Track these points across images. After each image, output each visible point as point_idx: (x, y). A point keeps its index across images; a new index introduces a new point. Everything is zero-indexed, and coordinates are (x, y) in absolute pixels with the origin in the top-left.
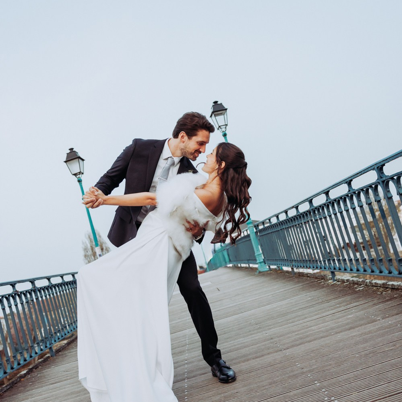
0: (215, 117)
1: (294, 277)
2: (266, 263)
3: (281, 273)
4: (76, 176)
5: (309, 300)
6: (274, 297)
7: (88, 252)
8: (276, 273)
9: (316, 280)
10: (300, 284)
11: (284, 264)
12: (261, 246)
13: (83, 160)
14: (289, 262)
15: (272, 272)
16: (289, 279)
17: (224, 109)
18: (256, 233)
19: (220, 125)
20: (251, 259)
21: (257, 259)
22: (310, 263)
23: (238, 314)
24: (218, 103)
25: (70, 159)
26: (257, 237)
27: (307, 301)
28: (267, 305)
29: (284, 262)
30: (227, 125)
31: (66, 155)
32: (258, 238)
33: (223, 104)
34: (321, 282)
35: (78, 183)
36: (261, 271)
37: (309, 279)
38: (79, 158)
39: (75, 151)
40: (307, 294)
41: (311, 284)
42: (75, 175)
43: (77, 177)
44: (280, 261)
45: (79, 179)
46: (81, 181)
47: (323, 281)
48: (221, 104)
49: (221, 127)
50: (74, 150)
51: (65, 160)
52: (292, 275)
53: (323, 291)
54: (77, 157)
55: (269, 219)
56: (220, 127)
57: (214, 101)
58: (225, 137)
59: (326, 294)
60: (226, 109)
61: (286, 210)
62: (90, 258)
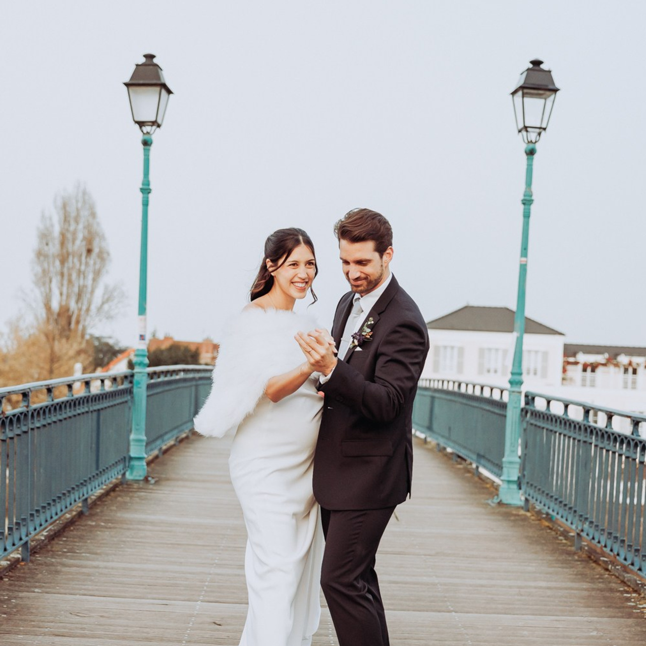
0: (523, 97)
1: (576, 557)
2: (523, 487)
3: (551, 529)
4: (141, 127)
5: (592, 637)
6: (521, 595)
7: (51, 245)
8: (537, 522)
9: (622, 589)
10: (585, 585)
11: (565, 516)
12: (526, 446)
13: (169, 92)
14: (577, 518)
15: (529, 514)
16: (564, 557)
17: (551, 87)
18: (524, 413)
19: (527, 125)
20: (487, 456)
21: (505, 470)
22: (622, 547)
23: (439, 611)
24: (542, 66)
25: (141, 82)
26: (522, 421)
27: (587, 638)
28: (505, 614)
29: (565, 510)
30: (545, 129)
31: (134, 67)
32: (525, 425)
33: (553, 74)
34: (628, 600)
35: (142, 146)
36: (504, 501)
37: (606, 576)
38: (164, 86)
39: (157, 65)
40: (592, 619)
41: (608, 594)
42: (141, 124)
43: (142, 131)
44: (556, 504)
45: (146, 137)
46: (149, 143)
47: (634, 598)
48: (550, 72)
49: (529, 129)
50: (155, 61)
51: (127, 80)
52: (573, 549)
53: (627, 626)
54: (158, 82)
55: (567, 403)
56: (526, 128)
57: (533, 59)
58: (529, 157)
59: (630, 637)
60: (555, 90)
61: (611, 412)
62: (48, 263)
